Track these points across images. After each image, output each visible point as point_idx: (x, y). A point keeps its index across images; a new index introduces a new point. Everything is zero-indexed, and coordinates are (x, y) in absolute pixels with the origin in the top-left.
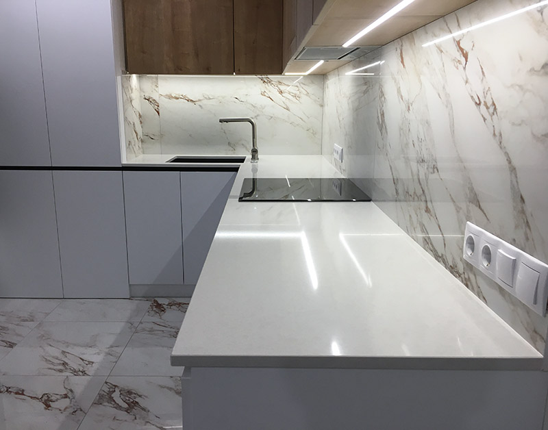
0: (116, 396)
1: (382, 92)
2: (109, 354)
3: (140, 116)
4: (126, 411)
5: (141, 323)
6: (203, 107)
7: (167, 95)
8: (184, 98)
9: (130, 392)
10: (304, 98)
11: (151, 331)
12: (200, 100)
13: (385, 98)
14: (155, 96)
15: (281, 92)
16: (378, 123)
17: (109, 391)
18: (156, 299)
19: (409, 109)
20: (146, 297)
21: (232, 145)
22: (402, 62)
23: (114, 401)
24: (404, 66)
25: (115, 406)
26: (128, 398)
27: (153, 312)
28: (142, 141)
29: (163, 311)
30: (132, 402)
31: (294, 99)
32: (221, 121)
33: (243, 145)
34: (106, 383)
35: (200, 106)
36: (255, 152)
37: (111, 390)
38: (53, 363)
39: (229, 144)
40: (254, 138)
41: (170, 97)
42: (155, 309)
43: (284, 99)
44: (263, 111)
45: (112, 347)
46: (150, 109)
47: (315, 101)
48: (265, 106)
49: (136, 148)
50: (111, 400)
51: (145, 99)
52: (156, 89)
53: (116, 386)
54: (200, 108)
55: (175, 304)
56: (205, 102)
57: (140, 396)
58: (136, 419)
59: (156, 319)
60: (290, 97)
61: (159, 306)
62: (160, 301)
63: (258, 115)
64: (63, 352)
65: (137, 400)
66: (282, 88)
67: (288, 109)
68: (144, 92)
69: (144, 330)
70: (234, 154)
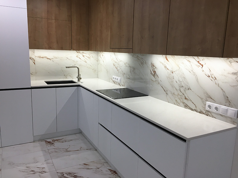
0: (66, 176)
1: (153, 65)
2: (48, 163)
5: (48, 150)
7: (38, 56)
8: (46, 57)
9: (70, 173)
10: (92, 58)
11: (56, 152)
12: (52, 59)
13: (156, 67)
14: (33, 57)
15: (83, 56)
16: (152, 74)
18: (45, 140)
19: (173, 73)
20: (41, 140)
21: (65, 76)
24: (168, 61)
26: (71, 175)
29: (53, 144)
31: (88, 59)
32: (67, 67)
33: (70, 75)
34: (57, 173)
35: (53, 61)
38: (27, 172)
41: (40, 57)
42: (49, 144)
43: (84, 59)
44: (77, 63)
45: (46, 161)
46: (31, 62)
47: (95, 59)
48: (78, 61)
52: (34, 54)
53: (62, 173)
54: (53, 62)
55: (55, 140)
56: (55, 59)
57: (75, 173)
60: (86, 58)
61: (49, 142)
62: (48, 140)
63: (75, 64)
64: (27, 167)
65: (75, 175)
66: (84, 54)
67: (86, 62)
69: (52, 152)
70: (66, 79)
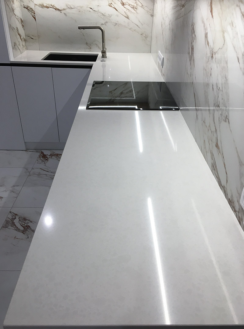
0: (16, 221)
1: (193, 29)
2: (13, 191)
3: (22, 21)
4: (23, 233)
5: (33, 169)
6: (67, 14)
7: (40, 5)
8: (53, 7)
9: (25, 219)
10: (140, 10)
11: (39, 174)
12: (64, 9)
13: (195, 36)
14: (32, 6)
15: (123, 4)
16: (189, 54)
17: (12, 218)
18: (42, 151)
19: (212, 57)
20: (36, 150)
21: (89, 45)
22: (211, 11)
23: (15, 225)
24: (212, 16)
25: (16, 229)
26: (23, 223)
27: (40, 161)
28: (25, 40)
29: (47, 160)
30: (26, 226)
31: (132, 10)
32: (80, 28)
33: (96, 44)
34: (10, 212)
35: (64, 13)
36: (104, 52)
37: (13, 217)
39: (87, 44)
40: (103, 42)
41: (42, 6)
42: (42, 158)
43: (125, 10)
44: (110, 19)
45: (14, 186)
46: (29, 15)
47: (148, 12)
48: (111, 15)
49: (21, 47)
50: (13, 224)
51: (25, 7)
53: (16, 215)
54: (65, 16)
55: (54, 155)
56: (68, 11)
57: (31, 222)
58: (28, 237)
59: (42, 166)
60: (129, 8)
61: (44, 156)
62: (46, 152)
63: (106, 22)
65: (30, 224)
66: (124, 1)
67: (128, 18)
68: (23, 2)
69: (34, 173)
70: (90, 51)
